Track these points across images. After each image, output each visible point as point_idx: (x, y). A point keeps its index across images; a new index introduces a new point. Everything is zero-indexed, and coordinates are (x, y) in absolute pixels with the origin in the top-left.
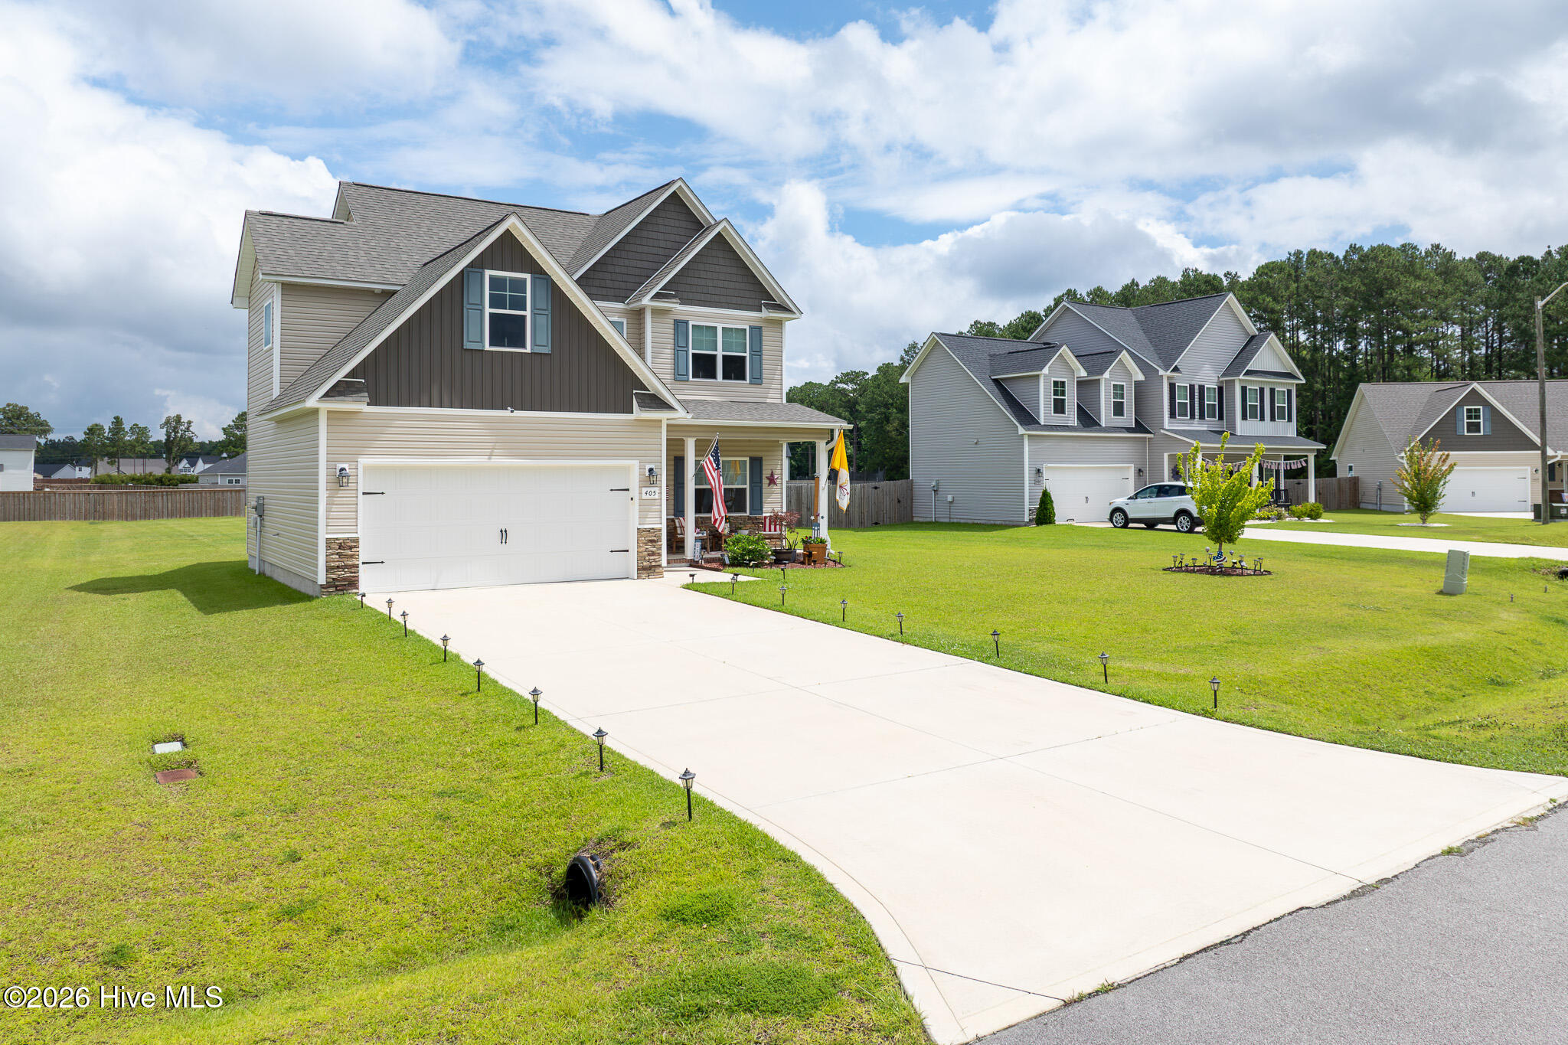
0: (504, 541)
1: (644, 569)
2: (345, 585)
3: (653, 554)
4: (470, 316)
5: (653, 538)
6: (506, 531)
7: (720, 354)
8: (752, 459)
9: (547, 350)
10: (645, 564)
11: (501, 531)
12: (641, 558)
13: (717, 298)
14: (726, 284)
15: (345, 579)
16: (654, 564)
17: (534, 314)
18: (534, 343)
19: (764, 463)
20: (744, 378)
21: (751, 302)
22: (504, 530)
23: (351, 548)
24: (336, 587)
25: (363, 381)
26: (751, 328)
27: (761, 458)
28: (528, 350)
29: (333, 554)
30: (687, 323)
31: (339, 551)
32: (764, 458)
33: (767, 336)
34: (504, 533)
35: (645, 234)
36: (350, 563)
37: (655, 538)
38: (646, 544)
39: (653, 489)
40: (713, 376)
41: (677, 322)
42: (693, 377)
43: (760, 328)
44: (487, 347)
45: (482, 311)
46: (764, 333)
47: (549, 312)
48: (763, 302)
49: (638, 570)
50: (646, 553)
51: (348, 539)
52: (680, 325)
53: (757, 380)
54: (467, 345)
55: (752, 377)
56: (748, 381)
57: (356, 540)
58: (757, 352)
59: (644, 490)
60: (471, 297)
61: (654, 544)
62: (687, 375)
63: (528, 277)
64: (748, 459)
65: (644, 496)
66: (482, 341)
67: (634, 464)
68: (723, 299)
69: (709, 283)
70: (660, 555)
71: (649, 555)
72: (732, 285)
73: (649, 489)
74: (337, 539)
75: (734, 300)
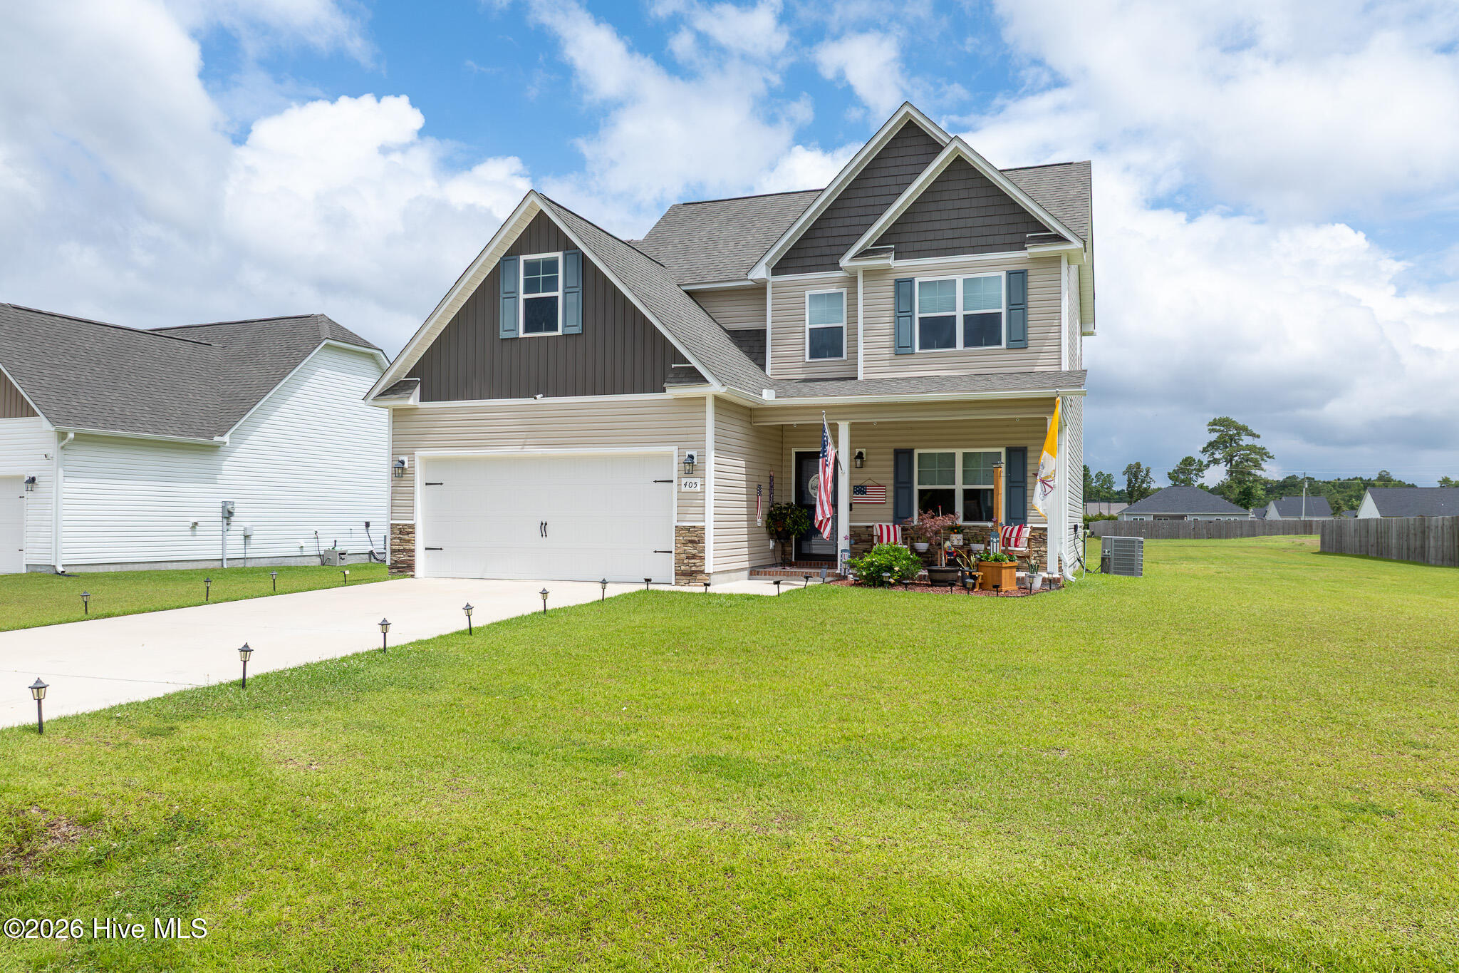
0: (544, 534)
1: (684, 574)
2: (405, 567)
3: (694, 557)
4: (505, 304)
5: (693, 538)
6: (546, 524)
7: (960, 314)
8: (1010, 451)
9: (577, 330)
10: (683, 568)
11: (542, 524)
12: (679, 562)
13: (956, 243)
14: (970, 222)
15: (403, 562)
16: (694, 569)
17: (565, 294)
18: (565, 325)
19: (1029, 454)
20: (999, 343)
21: (1008, 239)
22: (544, 523)
23: (408, 533)
24: (398, 568)
25: (419, 379)
26: (1009, 274)
27: (1026, 448)
28: (560, 332)
29: (395, 538)
30: (911, 281)
31: (400, 536)
32: (1029, 448)
33: (1036, 283)
34: (544, 526)
35: (871, 183)
36: (407, 547)
37: (696, 539)
38: (685, 544)
39: (693, 480)
40: (951, 343)
41: (898, 282)
42: (921, 348)
43: (1023, 273)
44: (521, 335)
45: (516, 298)
46: (1030, 279)
47: (579, 289)
48: (1027, 236)
49: (676, 574)
50: (683, 556)
51: (406, 525)
52: (903, 287)
53: (1019, 342)
54: (503, 335)
55: (1010, 339)
56: (1004, 345)
57: (412, 527)
58: (1018, 303)
59: (684, 481)
60: (507, 286)
61: (694, 545)
62: (912, 346)
63: (559, 255)
64: (1003, 451)
65: (683, 489)
66: (516, 329)
67: (674, 450)
68: (965, 242)
69: (945, 225)
70: (702, 558)
71: (688, 558)
72: (979, 222)
73: (689, 480)
74: (398, 525)
75: (982, 241)
